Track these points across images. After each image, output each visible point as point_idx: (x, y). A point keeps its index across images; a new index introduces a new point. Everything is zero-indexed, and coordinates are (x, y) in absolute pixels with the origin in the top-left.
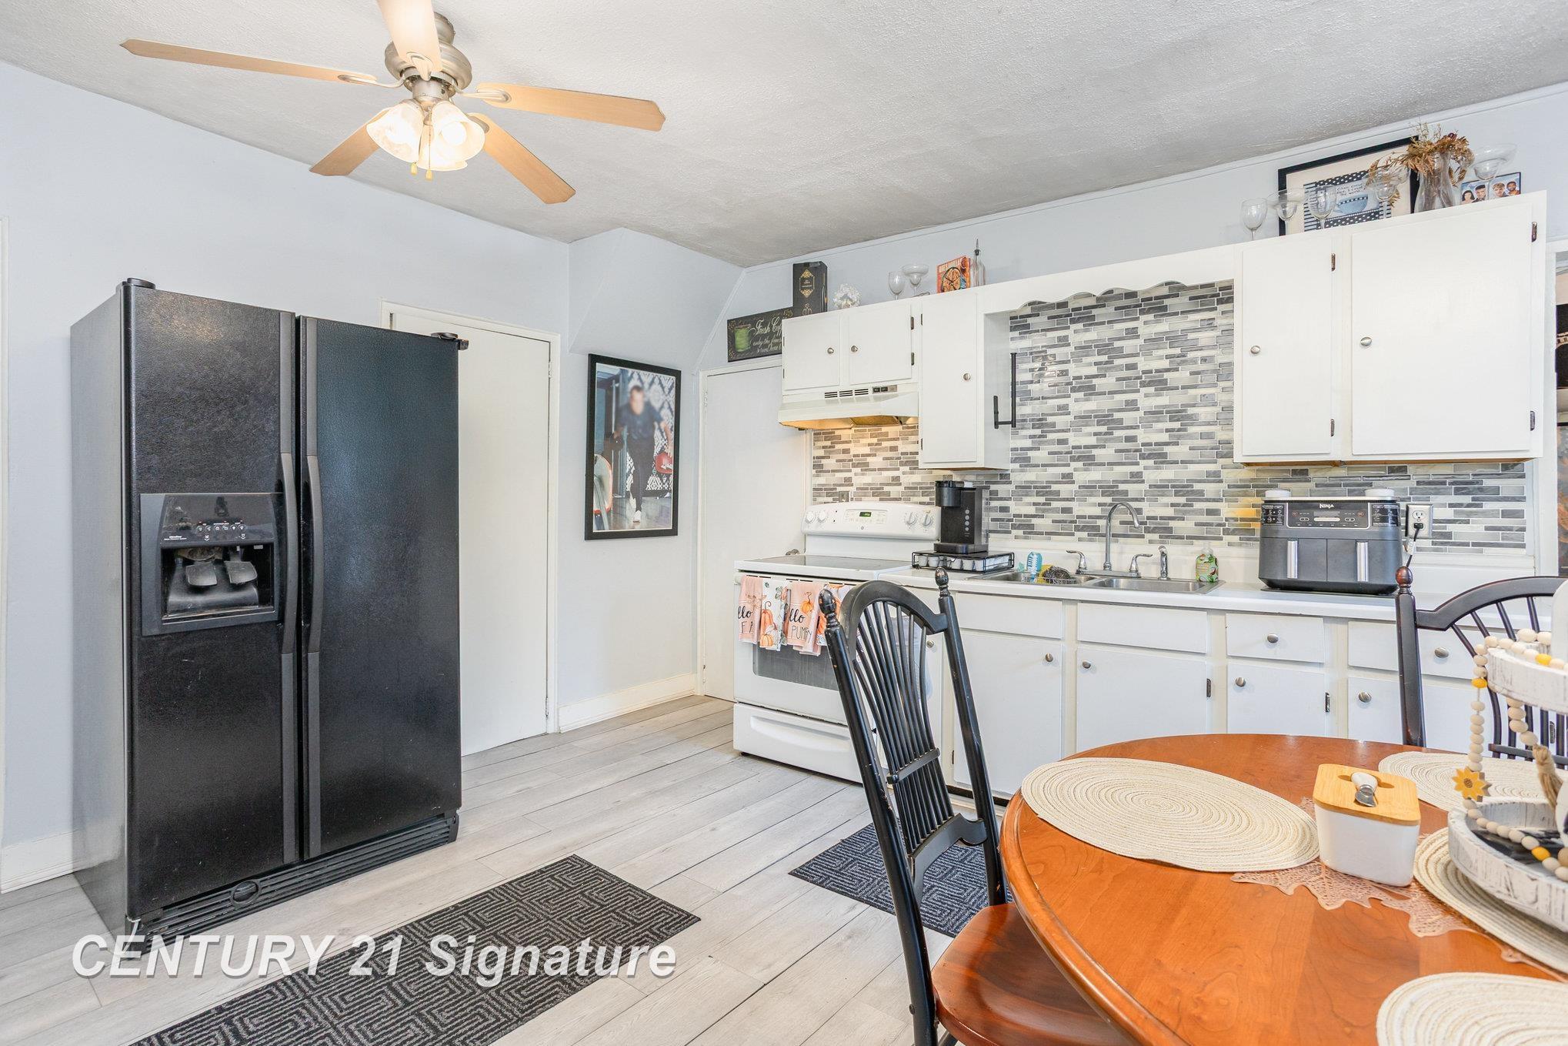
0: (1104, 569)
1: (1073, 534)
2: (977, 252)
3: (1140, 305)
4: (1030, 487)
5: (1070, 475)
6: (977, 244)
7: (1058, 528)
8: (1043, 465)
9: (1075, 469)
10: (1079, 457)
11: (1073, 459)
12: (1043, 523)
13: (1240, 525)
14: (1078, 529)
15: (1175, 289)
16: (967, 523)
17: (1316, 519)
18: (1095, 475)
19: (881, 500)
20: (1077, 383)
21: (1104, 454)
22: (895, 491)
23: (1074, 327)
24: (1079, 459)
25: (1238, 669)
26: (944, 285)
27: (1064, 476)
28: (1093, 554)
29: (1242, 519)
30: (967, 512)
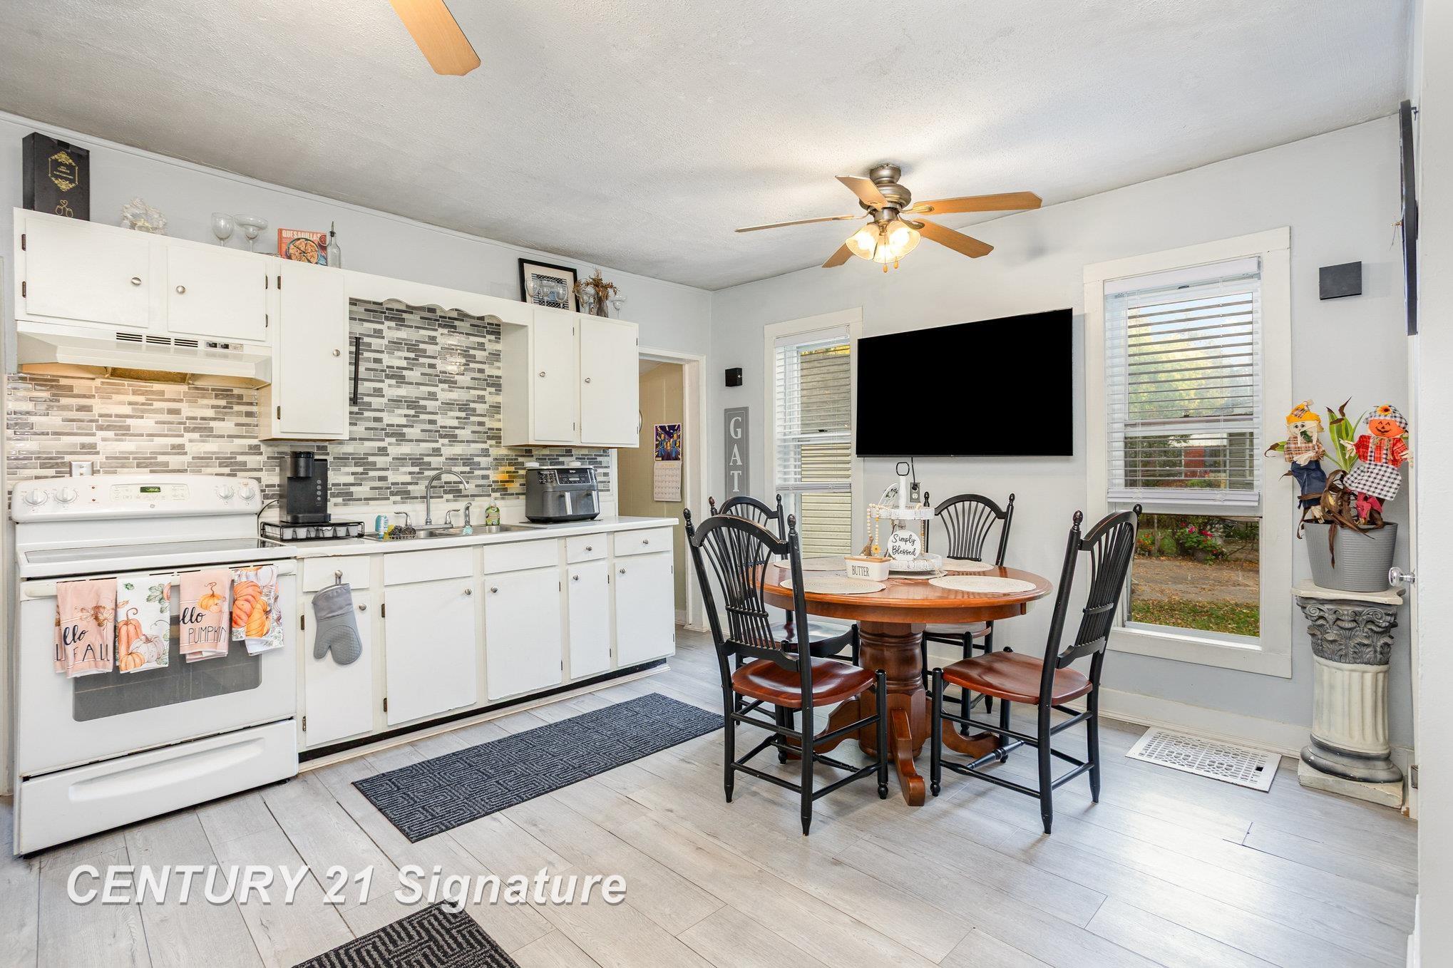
0: (426, 524)
1: (388, 499)
2: (332, 234)
3: (438, 320)
4: (348, 459)
5: (384, 449)
6: (332, 226)
7: (375, 494)
8: (360, 439)
9: (389, 444)
10: (392, 433)
11: (387, 435)
12: (362, 490)
13: (500, 485)
14: (393, 494)
15: (462, 316)
16: (319, 493)
17: (570, 479)
18: (406, 449)
19: (152, 472)
20: (389, 371)
21: (412, 433)
22: (175, 461)
23: (387, 323)
24: (392, 435)
25: (573, 571)
26: (291, 251)
27: (380, 449)
28: (415, 514)
29: (501, 482)
30: (319, 482)
